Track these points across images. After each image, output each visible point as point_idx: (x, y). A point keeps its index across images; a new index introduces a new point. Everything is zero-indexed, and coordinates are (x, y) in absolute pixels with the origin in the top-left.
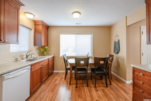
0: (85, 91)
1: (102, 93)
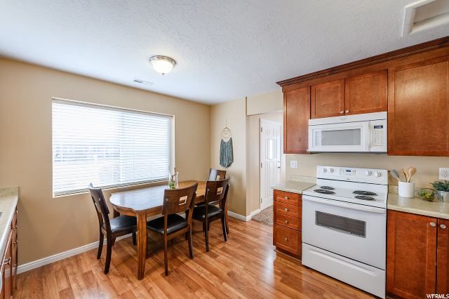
0: (194, 269)
1: (227, 255)
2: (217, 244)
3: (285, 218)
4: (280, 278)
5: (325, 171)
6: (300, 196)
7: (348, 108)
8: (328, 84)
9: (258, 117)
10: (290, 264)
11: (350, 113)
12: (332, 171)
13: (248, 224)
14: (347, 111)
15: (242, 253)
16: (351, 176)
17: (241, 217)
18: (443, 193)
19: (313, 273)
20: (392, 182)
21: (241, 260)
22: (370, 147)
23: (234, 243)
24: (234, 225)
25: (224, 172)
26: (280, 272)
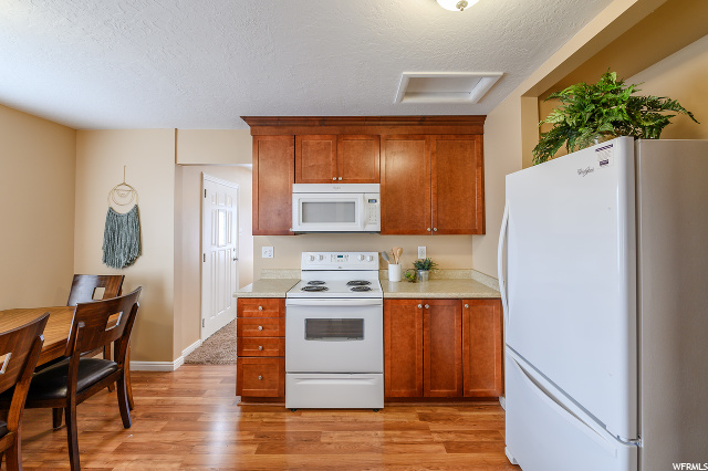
2: (102, 445)
3: (257, 343)
4: (254, 448)
5: (313, 259)
6: (282, 300)
7: (340, 173)
8: (317, 137)
9: (200, 169)
10: (267, 417)
11: (344, 181)
12: (322, 258)
13: (176, 375)
14: (340, 179)
15: (171, 436)
16: (344, 264)
17: (161, 365)
18: (422, 273)
19: (304, 414)
20: (383, 266)
21: (172, 453)
22: (365, 225)
23: (149, 424)
24: (144, 387)
25: (119, 280)
26: (252, 437)
